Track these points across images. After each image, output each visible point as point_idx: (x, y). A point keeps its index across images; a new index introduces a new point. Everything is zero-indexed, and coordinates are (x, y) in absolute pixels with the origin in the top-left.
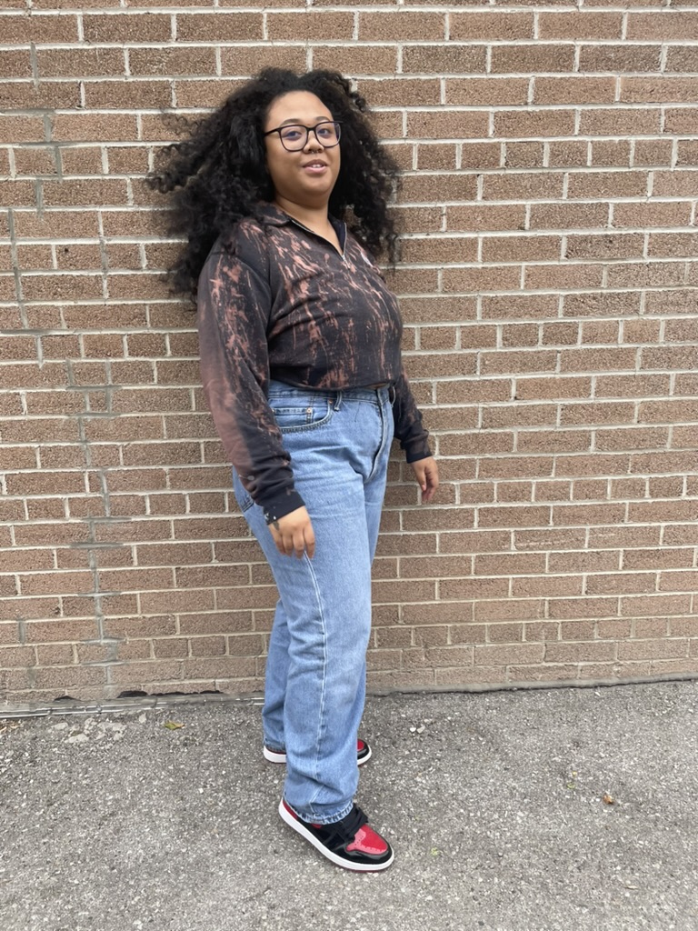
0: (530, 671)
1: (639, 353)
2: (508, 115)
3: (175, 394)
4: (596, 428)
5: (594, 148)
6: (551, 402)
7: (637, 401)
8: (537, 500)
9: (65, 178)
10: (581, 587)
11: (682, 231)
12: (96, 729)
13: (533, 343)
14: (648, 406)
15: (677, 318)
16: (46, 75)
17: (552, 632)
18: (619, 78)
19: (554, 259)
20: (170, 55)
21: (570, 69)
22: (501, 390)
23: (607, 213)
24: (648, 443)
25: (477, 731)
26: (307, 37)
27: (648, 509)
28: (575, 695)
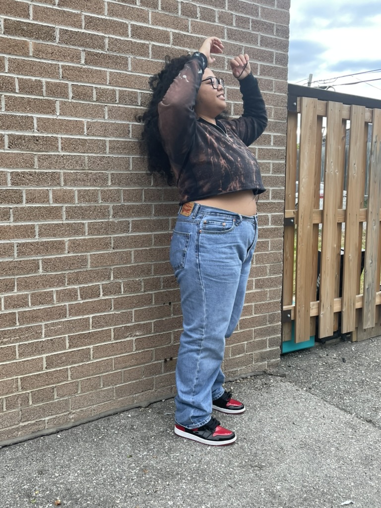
0: (10, 432)
1: (64, 209)
4: (41, 258)
5: (19, 82)
6: (9, 242)
7: (66, 239)
8: (6, 308)
10: (42, 365)
11: (80, 138)
14: (73, 242)
15: (84, 188)
17: (25, 399)
18: (31, 42)
23: (33, 122)
24: (76, 265)
27: (80, 307)
28: (43, 441)
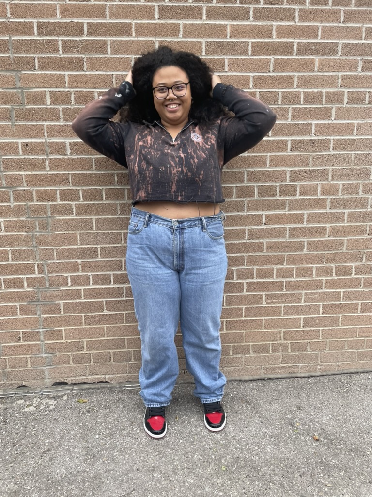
0: (274, 369)
1: (329, 200)
2: (260, 78)
3: (85, 221)
4: (307, 240)
5: (304, 95)
6: (283, 226)
7: (328, 225)
8: (277, 277)
9: (27, 107)
10: (300, 324)
11: (350, 138)
12: (40, 404)
13: (274, 195)
14: (333, 228)
15: (348, 182)
16: (17, 53)
17: (285, 348)
18: (317, 59)
19: (284, 152)
20: (83, 44)
21: (292, 54)
22: (257, 220)
23: (311, 128)
24: (334, 247)
25: (246, 402)
26: (156, 36)
27: (334, 282)
28: (298, 381)
